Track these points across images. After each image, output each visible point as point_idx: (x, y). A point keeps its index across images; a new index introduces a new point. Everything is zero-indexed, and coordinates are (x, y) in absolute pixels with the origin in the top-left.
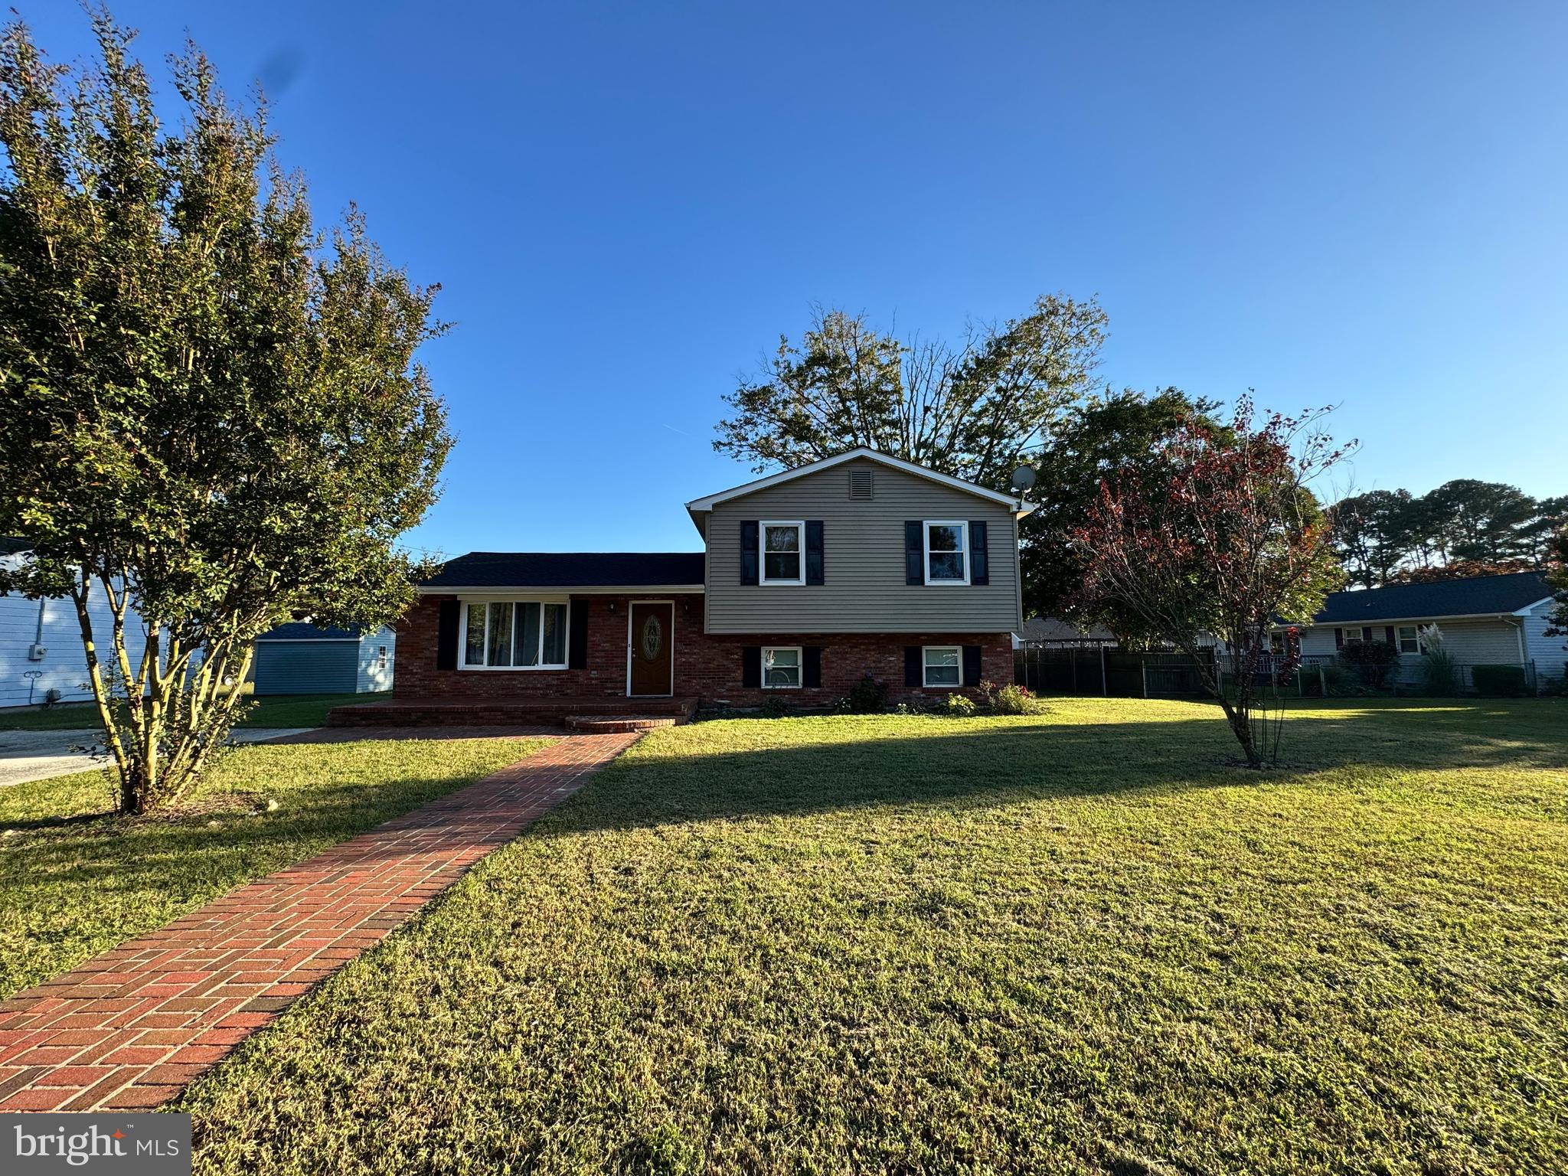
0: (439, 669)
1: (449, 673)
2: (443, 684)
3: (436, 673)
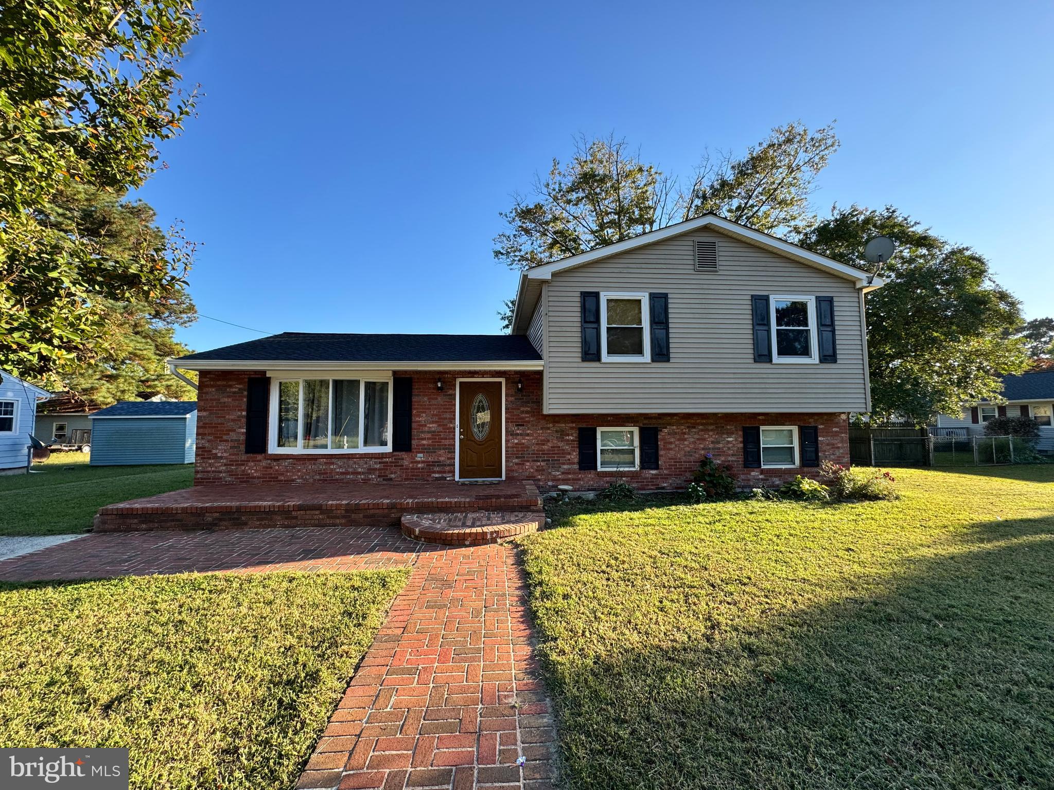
0: (247, 452)
1: (259, 457)
2: (253, 469)
3: (244, 457)
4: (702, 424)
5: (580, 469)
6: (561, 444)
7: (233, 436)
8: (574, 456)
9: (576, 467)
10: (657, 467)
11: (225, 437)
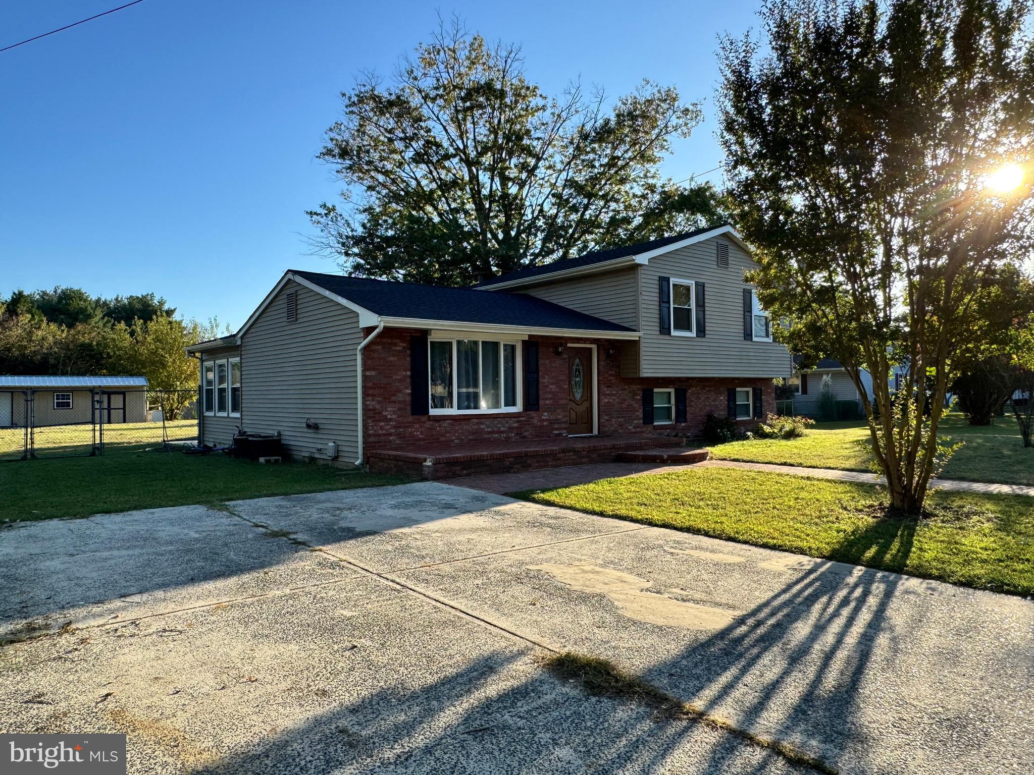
0: (413, 414)
1: (424, 418)
2: (417, 430)
3: (411, 419)
4: (708, 386)
5: (644, 423)
6: (633, 403)
7: (400, 397)
8: (640, 413)
9: (641, 421)
10: (685, 421)
11: (393, 398)
